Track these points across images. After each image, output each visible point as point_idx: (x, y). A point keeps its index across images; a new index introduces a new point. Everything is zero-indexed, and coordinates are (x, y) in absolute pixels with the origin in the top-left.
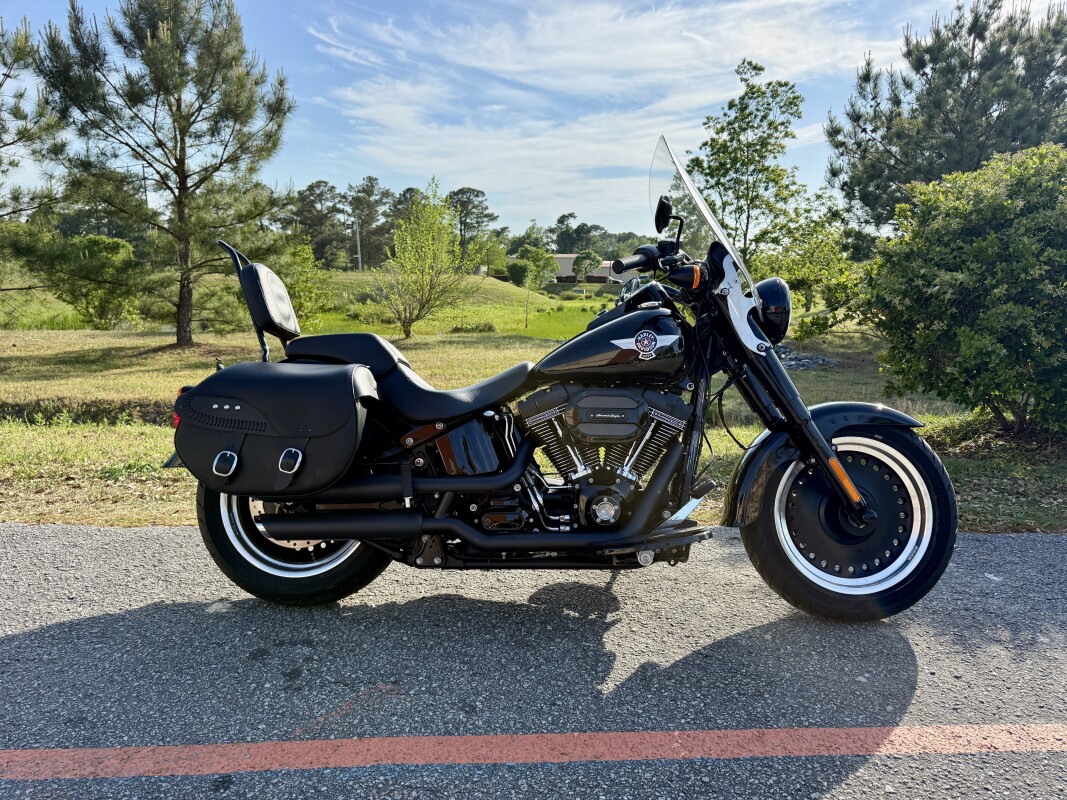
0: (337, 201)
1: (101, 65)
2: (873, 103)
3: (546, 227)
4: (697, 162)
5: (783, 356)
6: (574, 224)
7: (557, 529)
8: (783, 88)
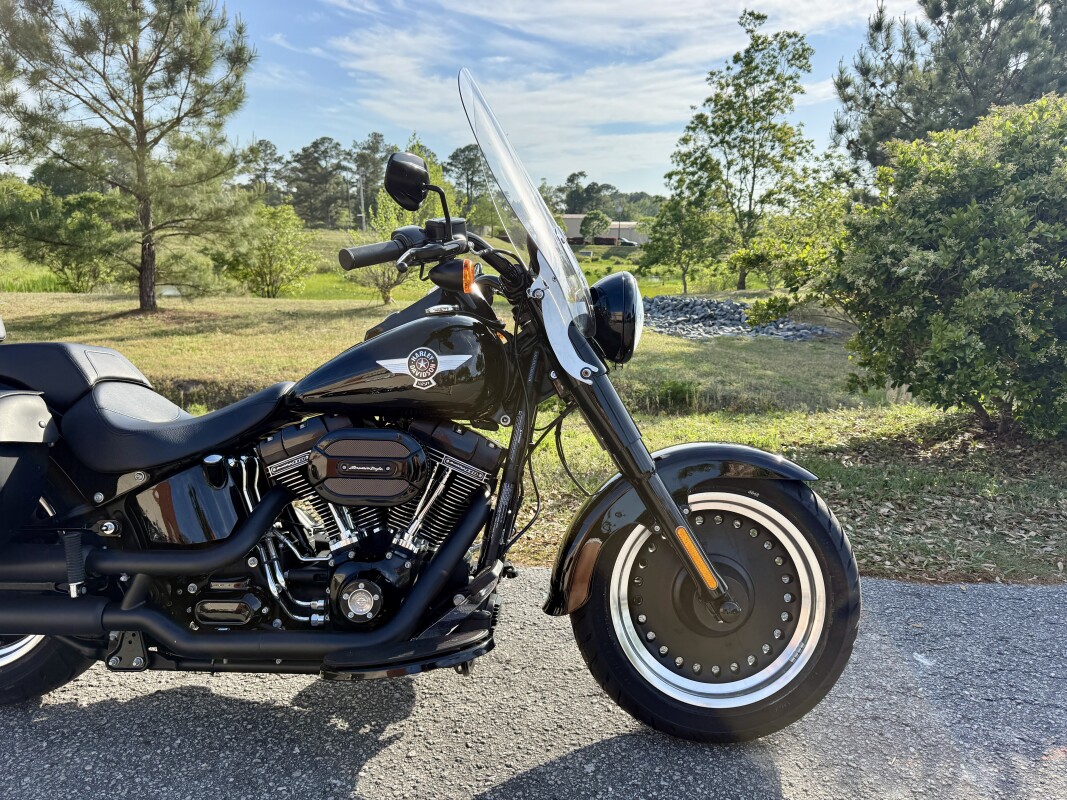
0: (341, 158)
1: (50, 9)
2: (884, 55)
3: (555, 187)
4: (701, 118)
5: (781, 326)
6: (584, 183)
7: (307, 619)
8: (793, 40)
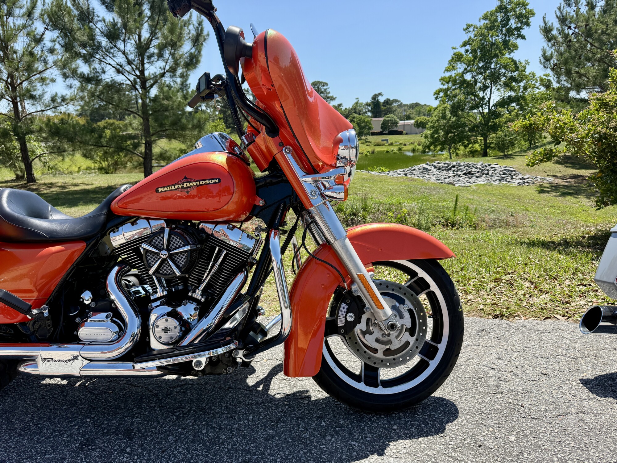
1: (92, 19)
2: (575, 9)
3: (364, 102)
4: (458, 55)
6: (382, 99)
